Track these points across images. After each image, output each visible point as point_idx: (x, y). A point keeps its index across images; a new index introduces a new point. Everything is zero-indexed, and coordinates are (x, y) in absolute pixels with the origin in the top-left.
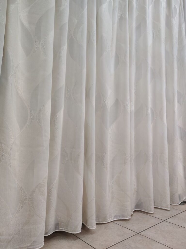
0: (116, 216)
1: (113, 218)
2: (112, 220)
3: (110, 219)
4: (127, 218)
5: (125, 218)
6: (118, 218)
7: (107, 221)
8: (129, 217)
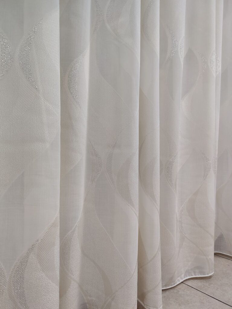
0: (187, 272)
1: (183, 275)
2: (182, 279)
3: (179, 278)
4: (208, 274)
5: (205, 275)
6: (192, 276)
7: (174, 284)
8: (212, 272)
